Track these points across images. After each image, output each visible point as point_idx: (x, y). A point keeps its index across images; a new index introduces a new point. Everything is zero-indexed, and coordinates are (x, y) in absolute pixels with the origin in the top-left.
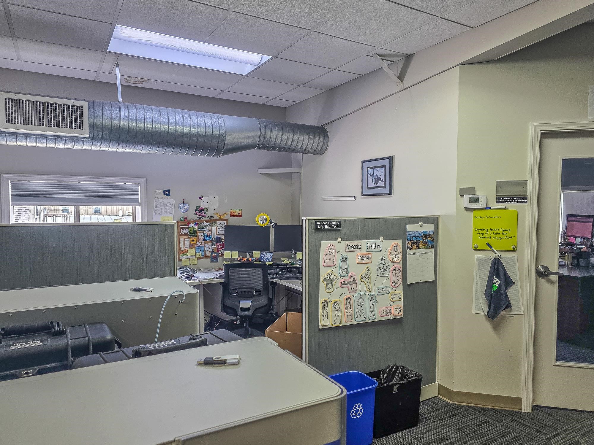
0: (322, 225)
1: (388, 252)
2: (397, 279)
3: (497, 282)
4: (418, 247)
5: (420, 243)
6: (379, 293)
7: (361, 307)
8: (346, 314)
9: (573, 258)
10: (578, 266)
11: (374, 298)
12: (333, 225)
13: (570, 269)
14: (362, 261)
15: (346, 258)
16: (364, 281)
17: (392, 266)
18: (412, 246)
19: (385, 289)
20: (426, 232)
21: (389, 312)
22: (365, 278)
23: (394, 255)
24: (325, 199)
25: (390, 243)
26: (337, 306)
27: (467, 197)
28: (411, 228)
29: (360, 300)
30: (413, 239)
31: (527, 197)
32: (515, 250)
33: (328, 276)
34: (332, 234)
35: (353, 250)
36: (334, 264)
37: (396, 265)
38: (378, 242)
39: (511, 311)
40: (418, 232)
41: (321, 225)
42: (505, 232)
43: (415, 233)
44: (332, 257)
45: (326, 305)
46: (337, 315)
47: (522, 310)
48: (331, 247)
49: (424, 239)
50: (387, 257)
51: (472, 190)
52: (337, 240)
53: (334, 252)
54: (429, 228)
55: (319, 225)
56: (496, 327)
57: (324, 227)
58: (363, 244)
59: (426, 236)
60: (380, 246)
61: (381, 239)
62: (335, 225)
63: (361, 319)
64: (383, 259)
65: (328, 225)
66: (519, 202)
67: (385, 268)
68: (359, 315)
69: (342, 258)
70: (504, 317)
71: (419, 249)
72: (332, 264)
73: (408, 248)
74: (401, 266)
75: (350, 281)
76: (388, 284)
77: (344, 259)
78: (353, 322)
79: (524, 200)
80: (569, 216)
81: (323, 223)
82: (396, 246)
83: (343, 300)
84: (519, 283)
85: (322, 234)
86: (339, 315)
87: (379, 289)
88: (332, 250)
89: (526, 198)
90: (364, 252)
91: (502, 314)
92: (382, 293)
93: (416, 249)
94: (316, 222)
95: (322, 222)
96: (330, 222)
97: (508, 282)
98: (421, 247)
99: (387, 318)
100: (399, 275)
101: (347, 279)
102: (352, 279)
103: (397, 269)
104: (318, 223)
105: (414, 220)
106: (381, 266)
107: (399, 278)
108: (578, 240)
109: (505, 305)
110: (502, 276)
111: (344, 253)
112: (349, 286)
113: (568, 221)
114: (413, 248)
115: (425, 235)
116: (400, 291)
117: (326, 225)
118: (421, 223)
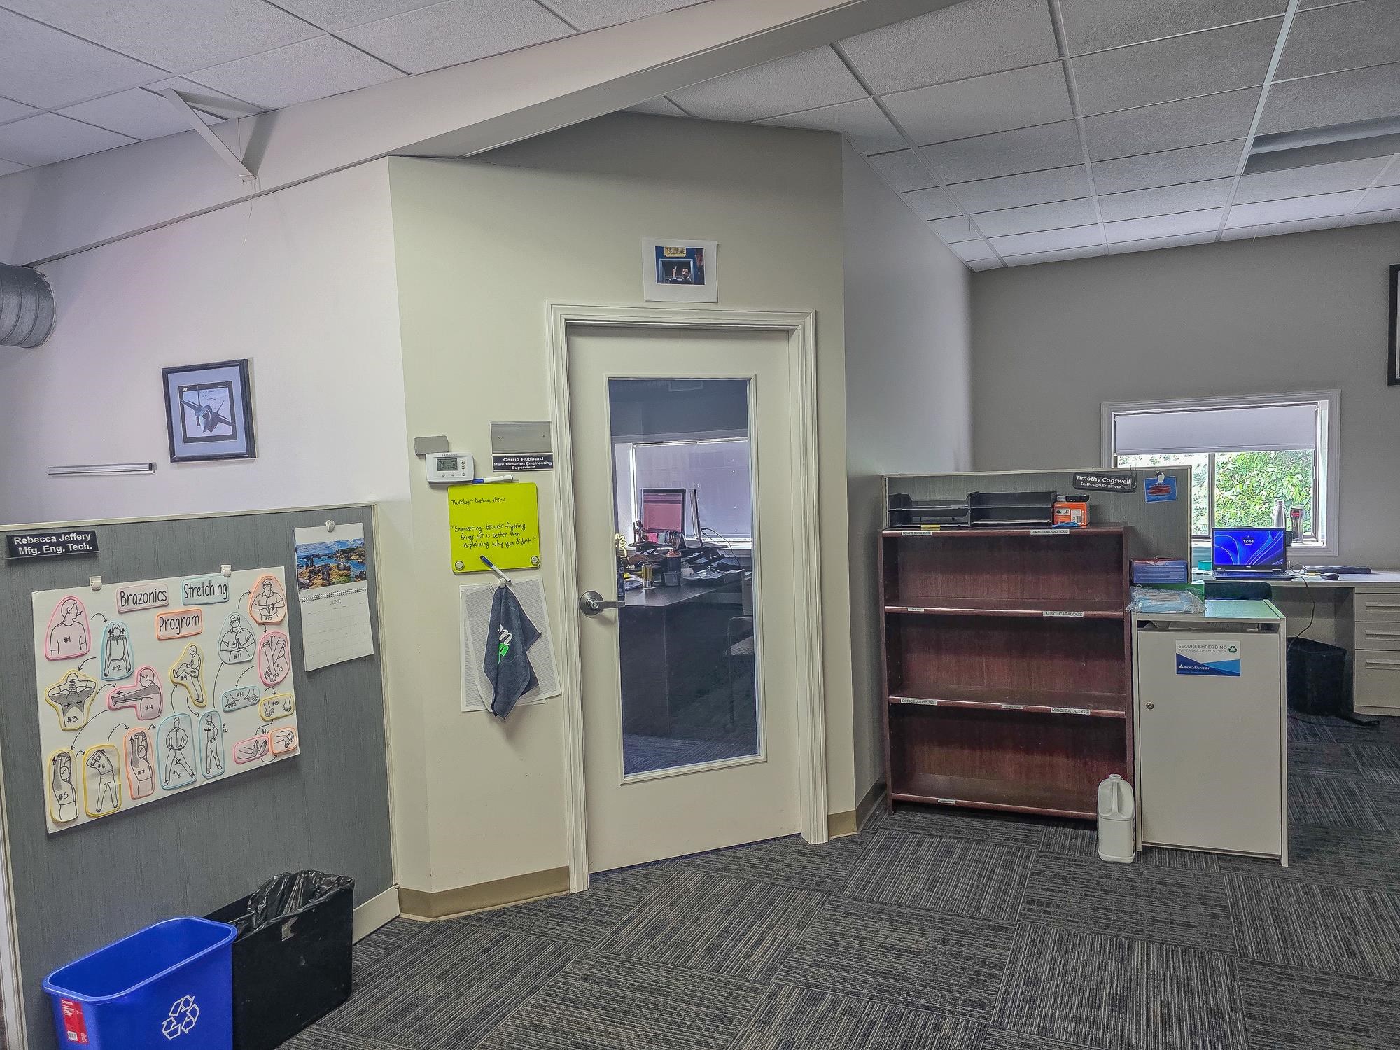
0: (33, 545)
1: (248, 600)
2: (276, 665)
3: (506, 636)
4: (328, 581)
5: (331, 570)
6: (231, 708)
7: (180, 750)
8: (133, 777)
9: (655, 572)
10: (663, 585)
11: (216, 721)
12: (70, 542)
13: (650, 595)
14: (174, 633)
15: (123, 630)
16: (183, 682)
17: (260, 635)
18: (311, 581)
19: (246, 693)
20: (343, 543)
21: (261, 748)
22: (183, 675)
23: (264, 607)
24: (54, 473)
25: (251, 578)
26: (103, 761)
27: (432, 458)
28: (305, 537)
29: (174, 734)
30: (312, 563)
31: (552, 455)
32: (537, 567)
33: (67, 687)
34: (70, 569)
35: (144, 606)
36: (84, 651)
37: (272, 630)
38: (216, 578)
39: (538, 693)
40: (324, 545)
41: (27, 545)
42: (515, 531)
43: (315, 546)
44: (75, 633)
45: (67, 765)
46: (103, 787)
47: (558, 688)
48: (70, 604)
49: (341, 559)
50: (244, 612)
51: (441, 443)
52: (87, 583)
53: (79, 619)
54: (352, 533)
55: (23, 546)
56: (510, 734)
57: (40, 549)
58: (174, 587)
59: (345, 552)
60: (224, 588)
61: (226, 569)
62: (76, 542)
63: (182, 781)
64: (235, 620)
65: (51, 544)
66: (537, 467)
67: (242, 641)
68: (175, 772)
69: (110, 631)
70: (525, 708)
71: (330, 584)
72: (77, 652)
73: (303, 586)
74: (285, 630)
75: (141, 688)
76: (252, 681)
77: (117, 633)
78: (160, 794)
79: (545, 463)
80: (645, 491)
81: (36, 540)
82: (267, 584)
83: (120, 742)
84: (549, 632)
85: (34, 572)
86: (112, 785)
87: (229, 697)
88: (74, 612)
89: (549, 458)
90: (176, 606)
91: (521, 702)
92: (239, 704)
93: (323, 585)
94: (10, 540)
95: (33, 536)
96: (58, 535)
97: (528, 634)
98: (334, 581)
99: (258, 764)
100: (282, 654)
101: (127, 687)
102: (147, 684)
103: (275, 641)
104: (17, 540)
105: (313, 517)
106: (231, 638)
107: (282, 662)
108: (661, 539)
109: (526, 684)
110: (516, 623)
111: (114, 618)
112: (137, 703)
113: (645, 502)
114: (313, 584)
115: (342, 550)
116: (287, 692)
117: (46, 544)
118: (329, 523)
